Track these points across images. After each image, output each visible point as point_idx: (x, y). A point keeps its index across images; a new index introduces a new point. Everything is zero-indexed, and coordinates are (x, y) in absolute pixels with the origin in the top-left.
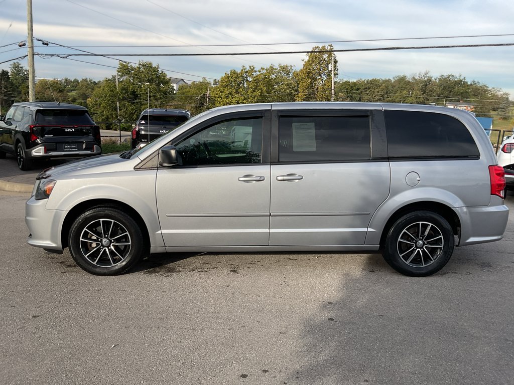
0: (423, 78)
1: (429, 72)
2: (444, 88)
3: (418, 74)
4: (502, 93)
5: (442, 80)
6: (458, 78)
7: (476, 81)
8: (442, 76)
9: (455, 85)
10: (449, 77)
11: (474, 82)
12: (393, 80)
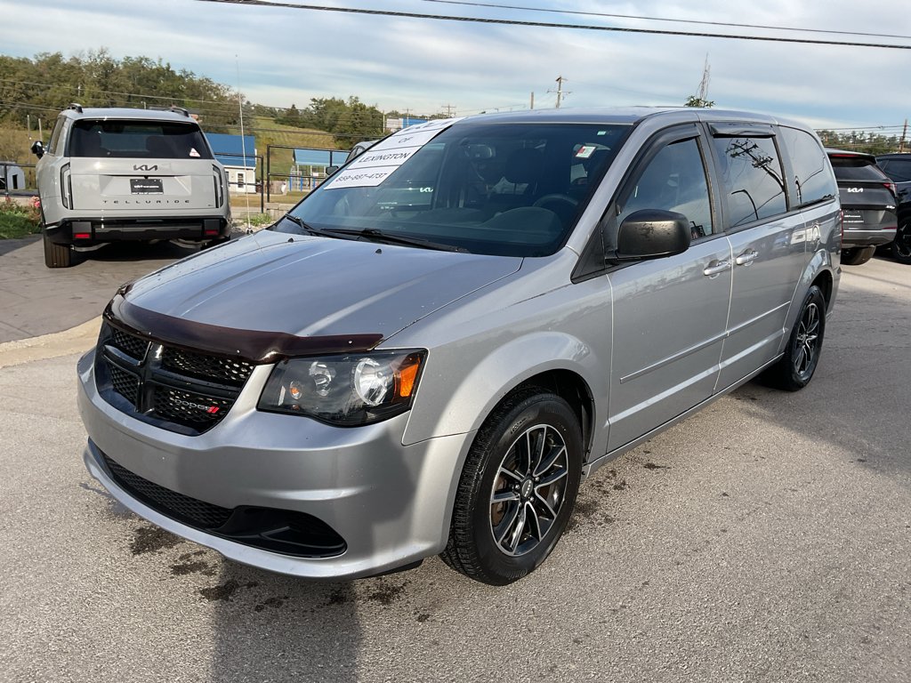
0: (98, 60)
1: (107, 49)
2: (140, 82)
3: (86, 53)
4: (233, 94)
5: (129, 67)
6: (157, 63)
7: (188, 70)
8: (128, 58)
9: (158, 77)
10: (141, 62)
11: (185, 72)
12: (34, 61)
